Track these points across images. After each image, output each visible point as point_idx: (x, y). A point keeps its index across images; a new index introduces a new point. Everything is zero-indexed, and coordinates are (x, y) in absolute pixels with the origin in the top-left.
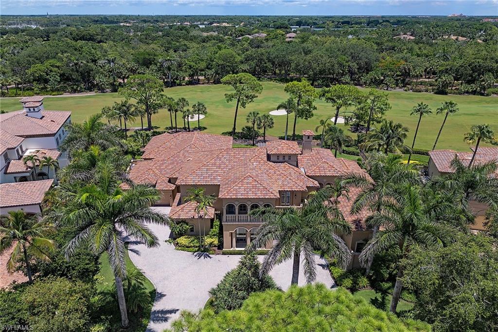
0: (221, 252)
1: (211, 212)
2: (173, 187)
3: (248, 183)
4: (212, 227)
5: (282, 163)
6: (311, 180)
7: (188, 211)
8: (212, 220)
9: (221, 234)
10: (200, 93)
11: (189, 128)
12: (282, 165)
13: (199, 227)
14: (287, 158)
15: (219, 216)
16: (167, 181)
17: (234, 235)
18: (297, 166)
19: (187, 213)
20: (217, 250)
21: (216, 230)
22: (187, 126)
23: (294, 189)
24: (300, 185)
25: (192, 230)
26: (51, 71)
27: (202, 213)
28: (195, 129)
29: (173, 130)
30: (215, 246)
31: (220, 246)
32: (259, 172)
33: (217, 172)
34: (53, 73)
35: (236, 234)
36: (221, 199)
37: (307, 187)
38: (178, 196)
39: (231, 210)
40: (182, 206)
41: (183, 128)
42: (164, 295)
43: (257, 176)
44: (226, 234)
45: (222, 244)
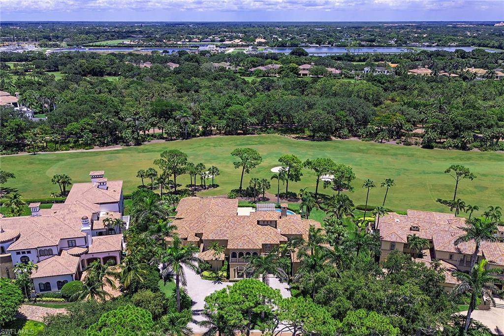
0: (229, 280)
1: (222, 256)
2: (198, 239)
3: (244, 240)
4: (223, 266)
5: (266, 225)
6: (283, 236)
7: (209, 255)
8: (223, 261)
9: (228, 270)
10: (213, 148)
11: (205, 186)
12: (266, 227)
13: (215, 265)
14: (269, 223)
15: (227, 259)
16: (194, 235)
17: (236, 270)
18: (276, 228)
19: (208, 257)
20: (226, 280)
21: (225, 267)
22: (203, 184)
23: (272, 243)
24: (276, 241)
25: (211, 267)
26: (85, 129)
27: (217, 257)
28: (210, 186)
29: (193, 188)
30: (225, 277)
31: (228, 277)
32: (252, 232)
33: (227, 231)
34: (87, 130)
35: (237, 270)
36: (229, 249)
37: (280, 241)
38: (202, 246)
39: (234, 255)
40: (205, 252)
41: (200, 186)
42: (197, 303)
43: (250, 235)
44: (231, 270)
45: (229, 276)
